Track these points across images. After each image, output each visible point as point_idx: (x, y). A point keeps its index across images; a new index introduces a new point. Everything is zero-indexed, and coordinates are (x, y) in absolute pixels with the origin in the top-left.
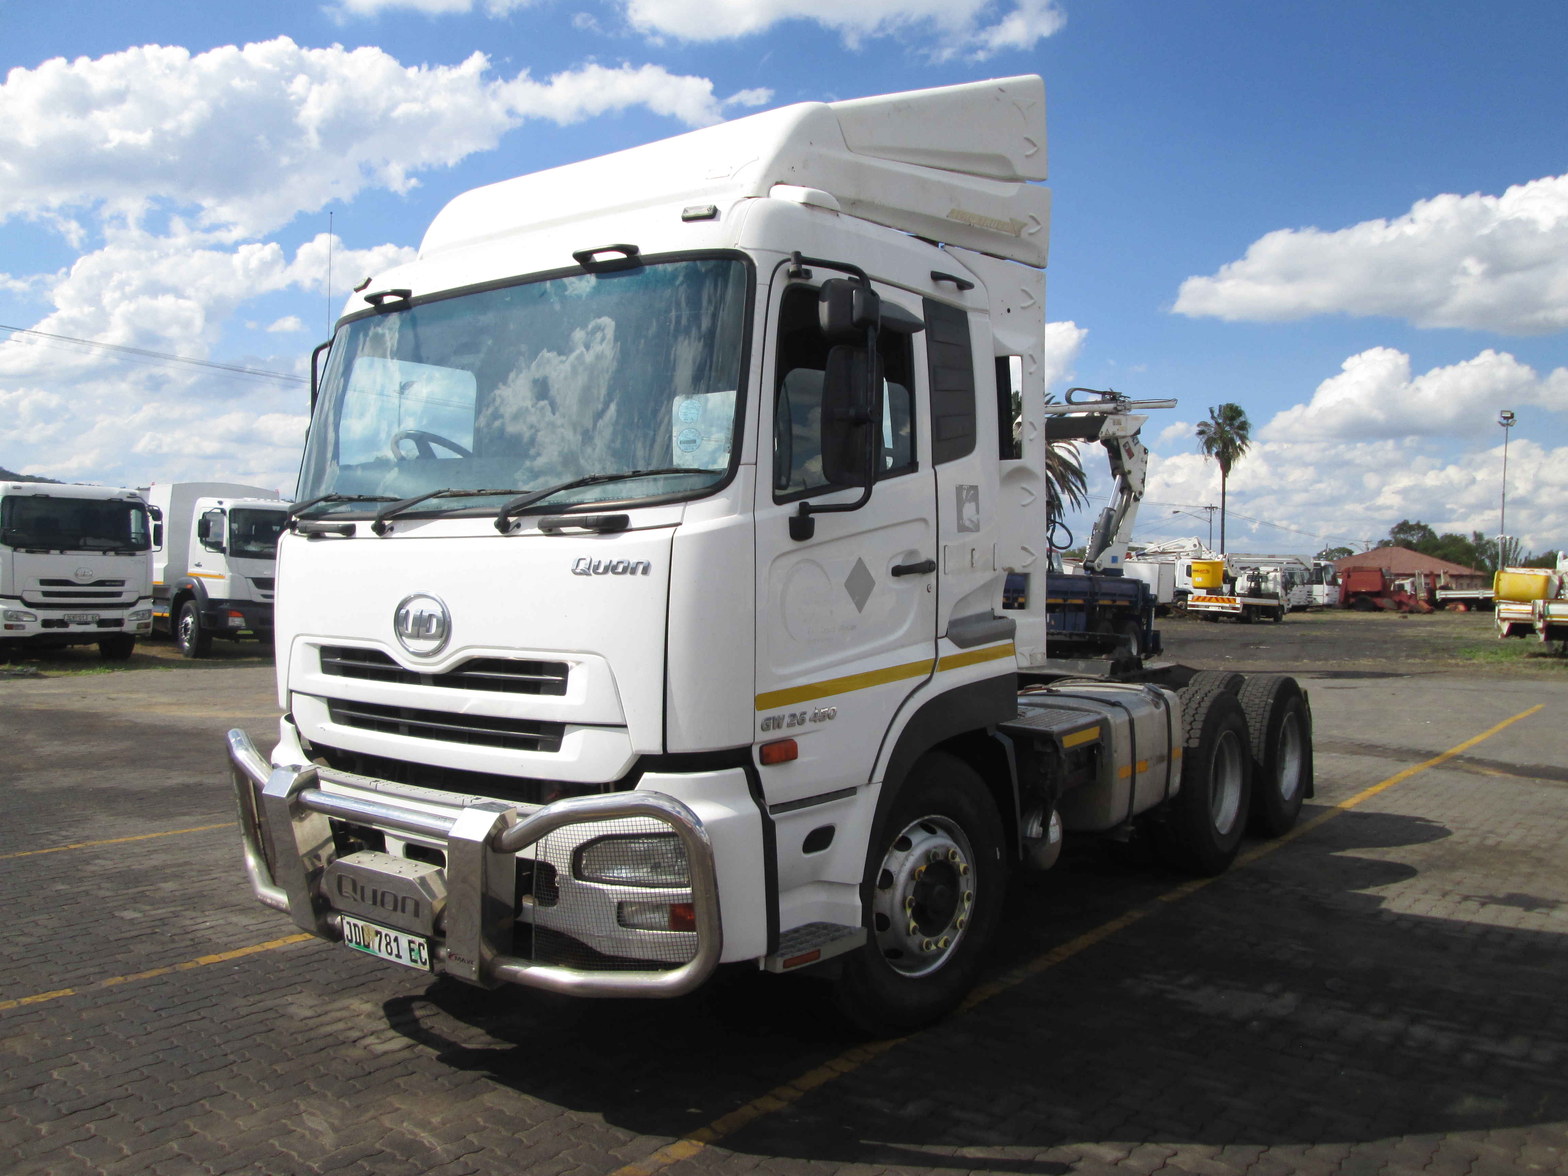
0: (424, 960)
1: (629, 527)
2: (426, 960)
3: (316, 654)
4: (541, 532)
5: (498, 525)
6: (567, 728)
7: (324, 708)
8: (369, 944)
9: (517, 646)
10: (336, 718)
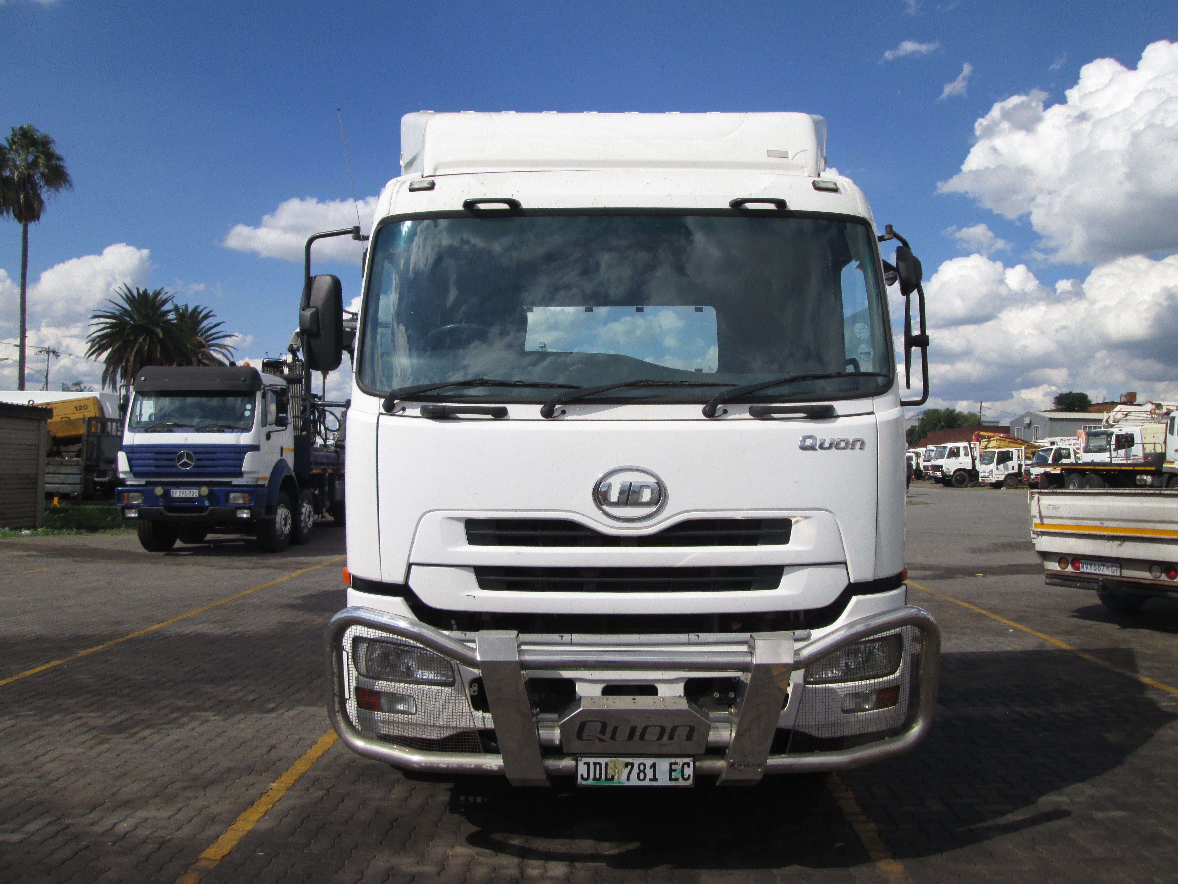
0: (686, 777)
1: (835, 414)
2: (689, 776)
3: (461, 528)
4: (751, 417)
5: (705, 413)
6: (786, 570)
7: (471, 577)
8: (613, 777)
9: (745, 508)
10: (484, 585)
